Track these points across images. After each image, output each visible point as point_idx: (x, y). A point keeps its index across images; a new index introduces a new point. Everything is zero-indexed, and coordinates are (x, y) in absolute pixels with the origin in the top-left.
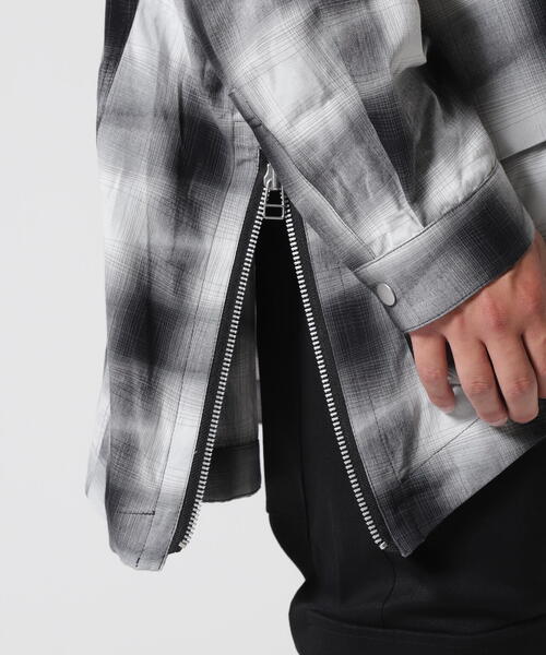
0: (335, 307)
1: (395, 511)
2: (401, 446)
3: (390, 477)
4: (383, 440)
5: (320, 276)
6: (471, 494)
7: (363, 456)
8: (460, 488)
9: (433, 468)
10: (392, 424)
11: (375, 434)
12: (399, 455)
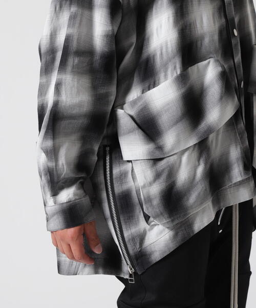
0: (119, 196)
1: (137, 260)
2: (138, 242)
3: (135, 250)
4: (133, 239)
5: (116, 185)
6: (160, 259)
7: (127, 244)
8: (156, 257)
9: (149, 250)
10: (136, 234)
11: (130, 237)
12: (138, 244)
